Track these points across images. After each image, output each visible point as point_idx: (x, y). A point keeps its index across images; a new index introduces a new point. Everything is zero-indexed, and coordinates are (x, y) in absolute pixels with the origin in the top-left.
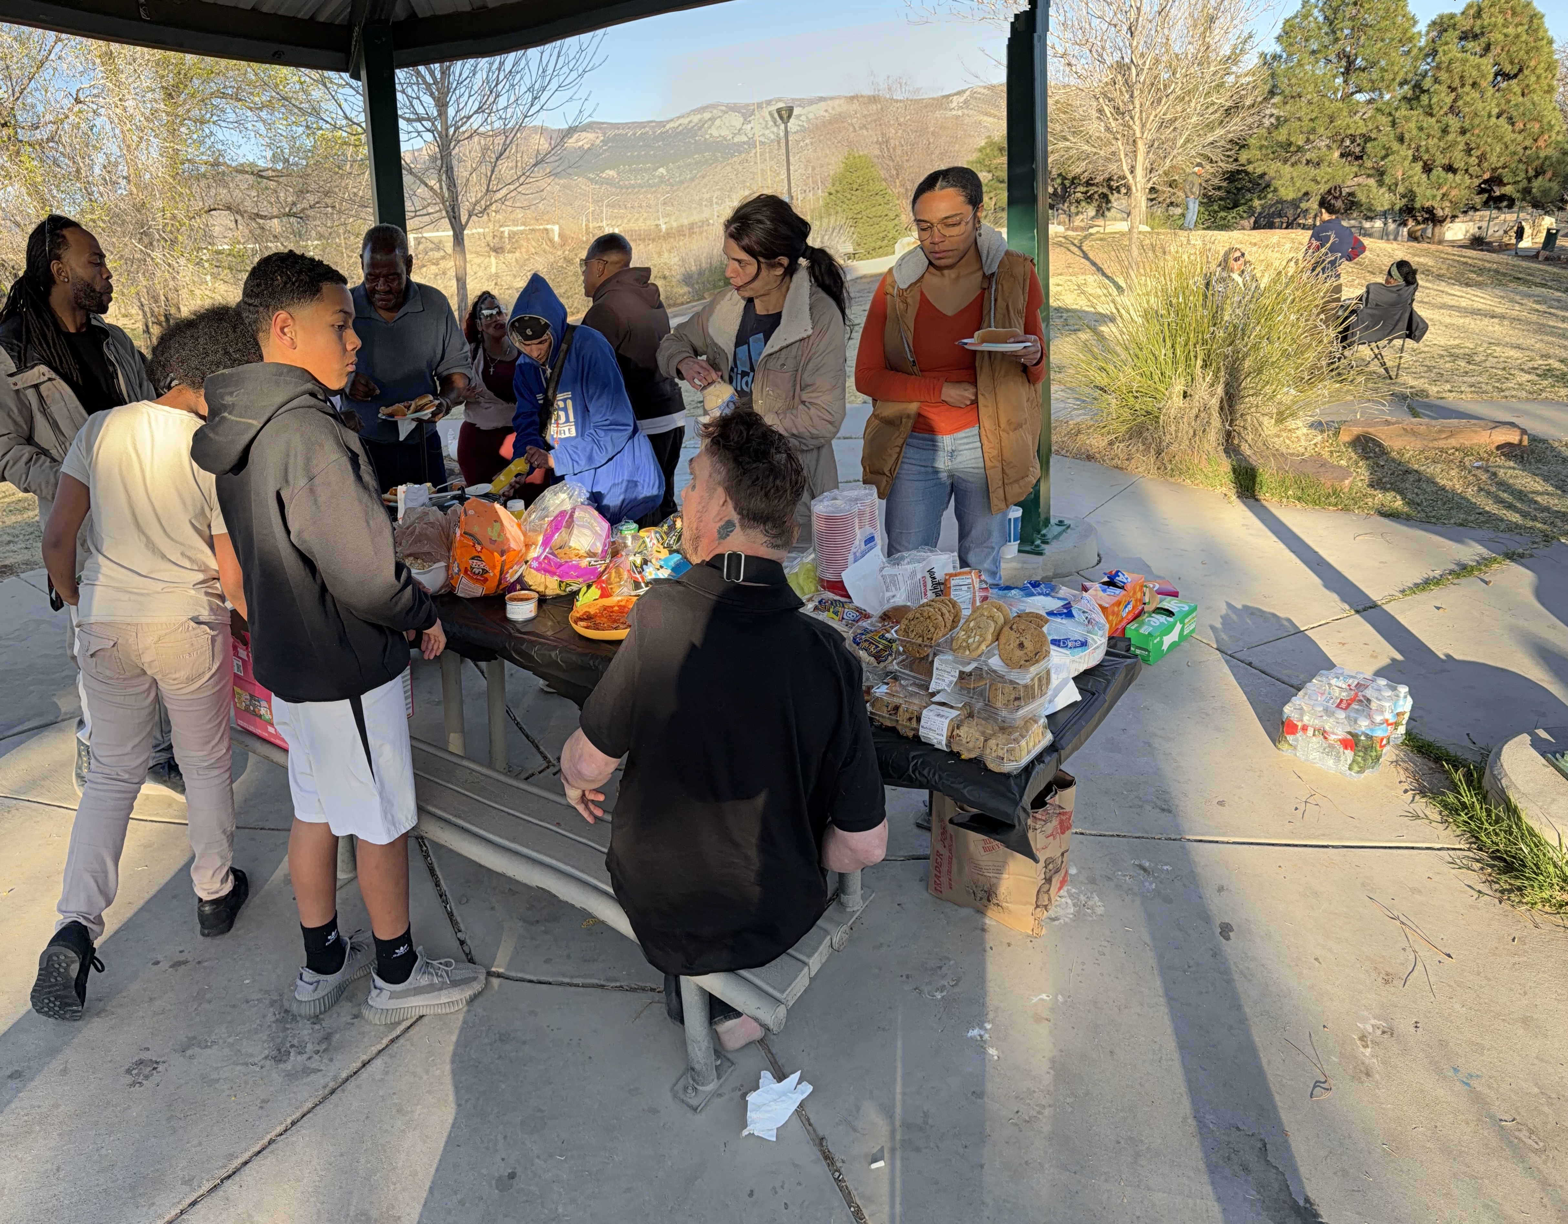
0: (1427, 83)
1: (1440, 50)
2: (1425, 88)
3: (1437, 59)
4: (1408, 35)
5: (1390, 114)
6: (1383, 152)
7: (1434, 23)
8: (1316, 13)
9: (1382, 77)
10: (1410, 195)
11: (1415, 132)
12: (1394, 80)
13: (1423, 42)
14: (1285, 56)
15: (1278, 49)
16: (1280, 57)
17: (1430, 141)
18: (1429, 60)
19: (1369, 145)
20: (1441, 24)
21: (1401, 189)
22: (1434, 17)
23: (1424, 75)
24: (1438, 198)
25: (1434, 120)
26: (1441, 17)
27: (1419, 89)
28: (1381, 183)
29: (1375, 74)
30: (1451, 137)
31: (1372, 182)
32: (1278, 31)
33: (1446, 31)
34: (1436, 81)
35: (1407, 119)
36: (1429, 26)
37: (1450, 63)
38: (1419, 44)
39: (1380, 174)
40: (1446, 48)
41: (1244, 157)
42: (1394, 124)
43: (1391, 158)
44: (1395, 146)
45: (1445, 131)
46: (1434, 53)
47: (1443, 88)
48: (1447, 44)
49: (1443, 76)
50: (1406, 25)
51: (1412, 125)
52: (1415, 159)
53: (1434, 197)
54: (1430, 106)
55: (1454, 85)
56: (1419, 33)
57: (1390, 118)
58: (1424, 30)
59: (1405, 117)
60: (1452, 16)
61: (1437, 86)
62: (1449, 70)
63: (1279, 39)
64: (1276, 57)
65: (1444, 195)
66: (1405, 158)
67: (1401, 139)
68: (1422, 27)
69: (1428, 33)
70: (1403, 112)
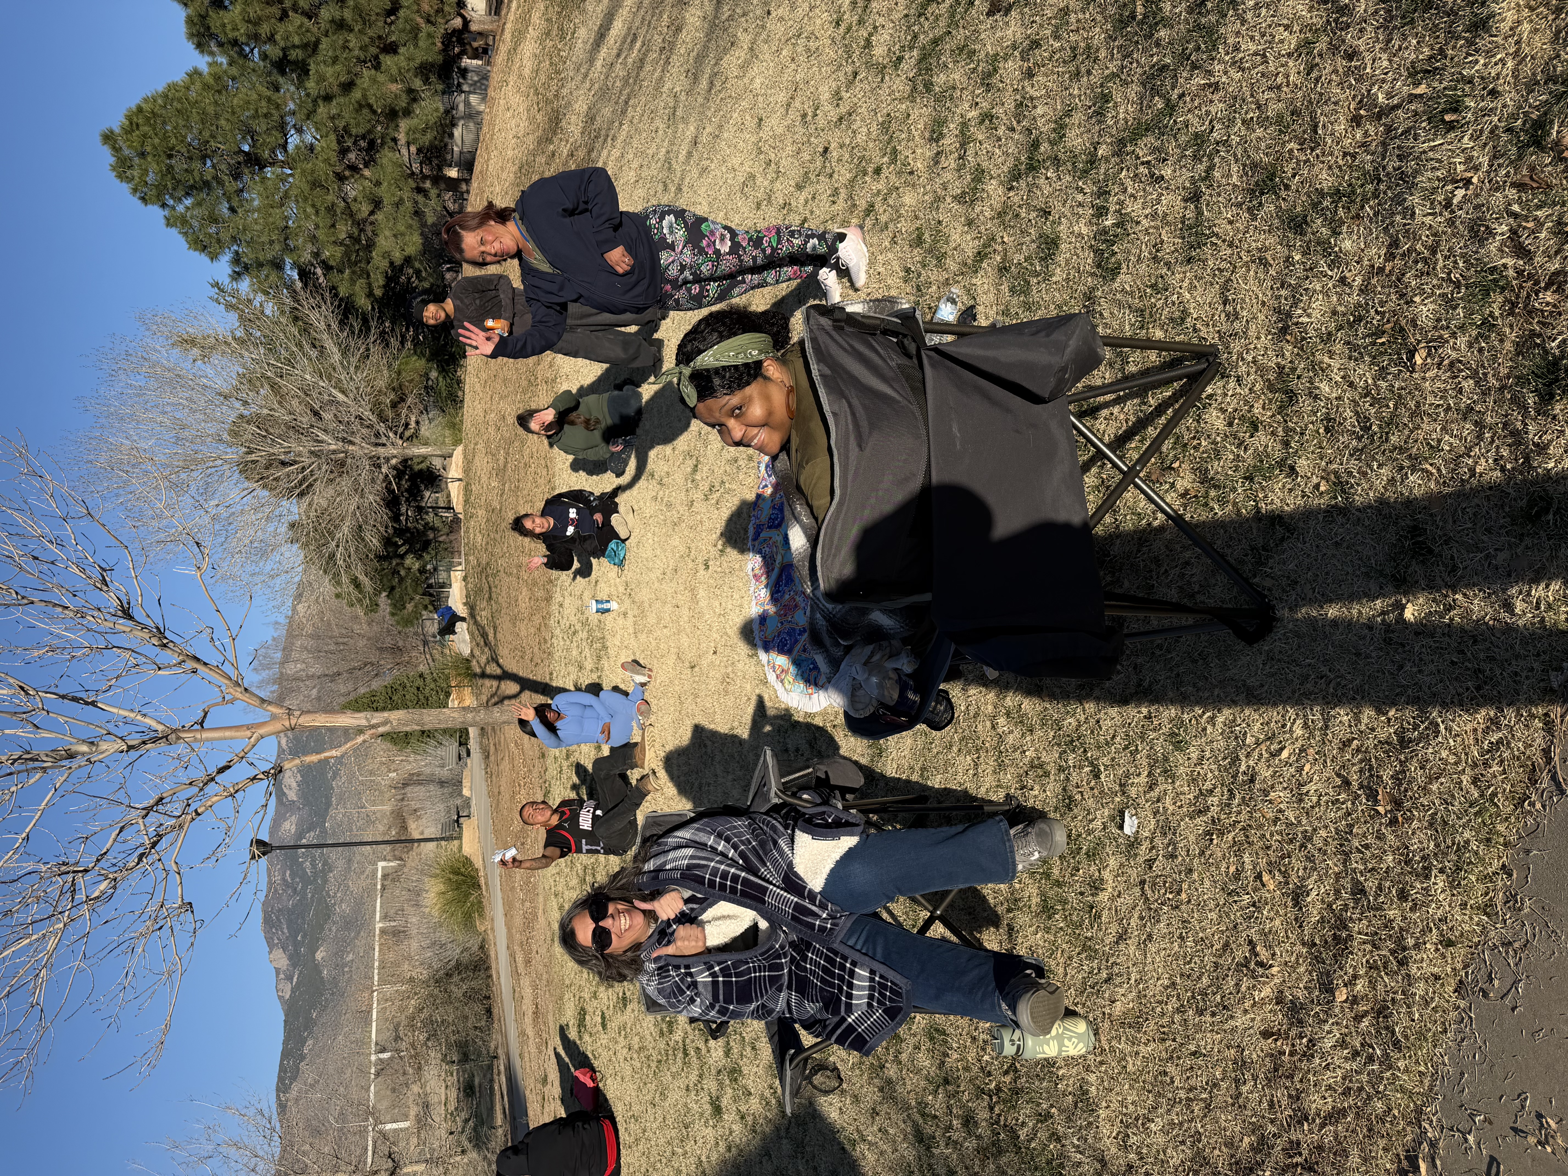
0: (274, 52)
1: (231, 35)
2: (281, 54)
3: (243, 39)
4: (211, 81)
5: (315, 101)
6: (365, 111)
7: (199, 46)
8: (180, 208)
9: (265, 116)
10: (424, 70)
11: (338, 68)
12: (269, 100)
13: (223, 60)
14: (235, 247)
15: (226, 258)
16: (237, 253)
17: (351, 45)
18: (247, 49)
19: (354, 131)
20: (199, 35)
21: (417, 84)
22: (190, 46)
23: (264, 56)
24: (433, 29)
25: (324, 39)
26: (191, 36)
27: (282, 65)
28: (407, 113)
29: (260, 126)
30: (348, 14)
31: (404, 124)
32: (204, 258)
33: (209, 28)
34: (271, 39)
35: (322, 78)
36: (202, 52)
37: (249, 21)
38: (225, 66)
39: (393, 115)
40: (229, 27)
41: (363, 302)
42: (328, 98)
43: (372, 101)
44: (357, 94)
45: (340, 25)
46: (235, 43)
47: (281, 29)
48: (224, 25)
49: (265, 29)
50: (198, 85)
51: (329, 71)
52: (377, 67)
53: (430, 35)
54: (305, 46)
55: (278, 13)
56: (210, 65)
57: (320, 102)
58: (208, 59)
59: (317, 83)
60: (190, 21)
61: (278, 37)
62: (257, 23)
63: (214, 257)
64: (236, 259)
65: (429, 21)
66: (374, 81)
67: (348, 87)
68: (202, 62)
69: (212, 54)
70: (311, 84)
